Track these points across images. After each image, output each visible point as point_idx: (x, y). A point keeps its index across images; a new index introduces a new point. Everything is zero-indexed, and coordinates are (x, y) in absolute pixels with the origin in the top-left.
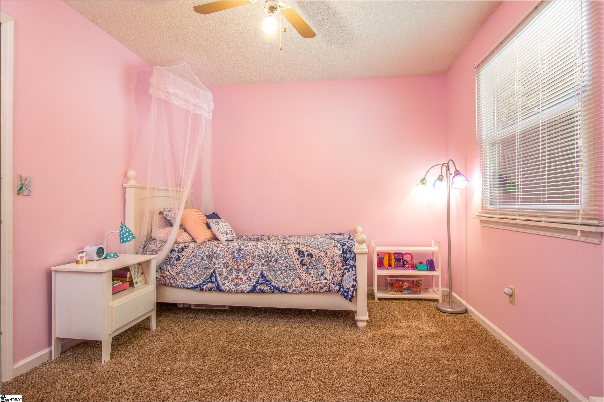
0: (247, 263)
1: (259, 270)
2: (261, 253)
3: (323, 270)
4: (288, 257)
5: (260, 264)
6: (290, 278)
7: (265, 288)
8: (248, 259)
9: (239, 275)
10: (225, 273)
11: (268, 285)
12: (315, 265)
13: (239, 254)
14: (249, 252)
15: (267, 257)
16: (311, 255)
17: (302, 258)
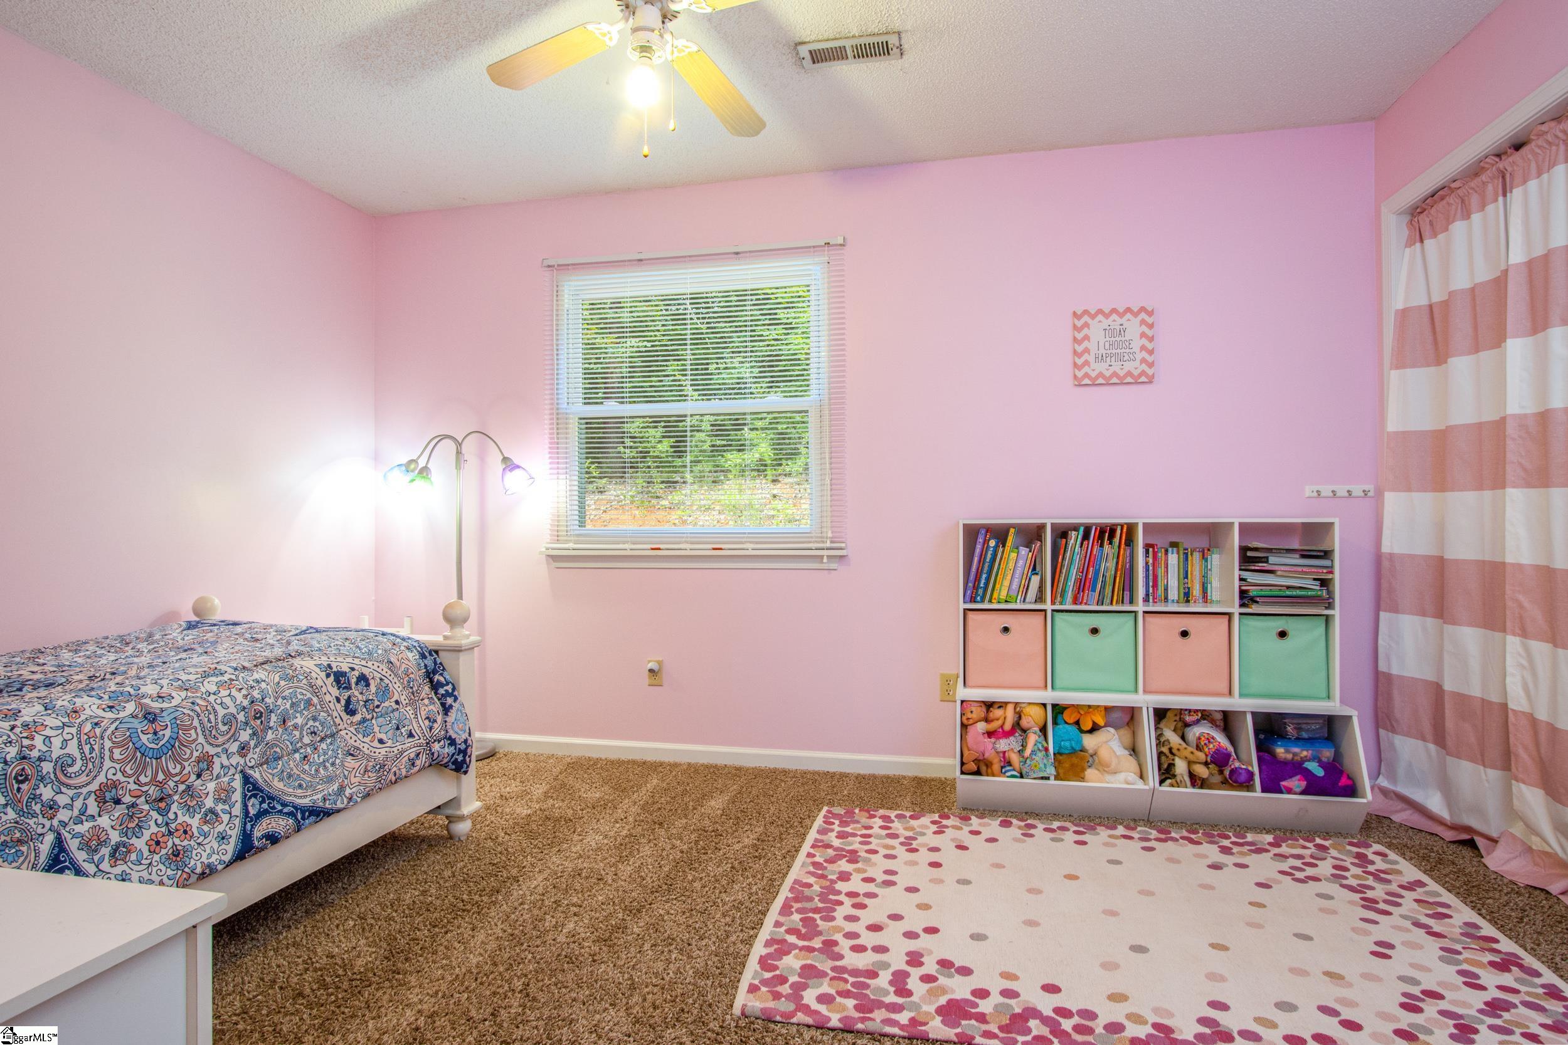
0: (193, 759)
1: (232, 771)
2: (233, 710)
3: (396, 714)
4: (315, 700)
5: (234, 747)
6: (333, 764)
7: (277, 824)
8: (195, 740)
9: (171, 816)
10: (111, 832)
11: (280, 811)
12: (378, 706)
13: (155, 733)
14: (191, 713)
15: (256, 718)
16: (363, 679)
17: (347, 694)
